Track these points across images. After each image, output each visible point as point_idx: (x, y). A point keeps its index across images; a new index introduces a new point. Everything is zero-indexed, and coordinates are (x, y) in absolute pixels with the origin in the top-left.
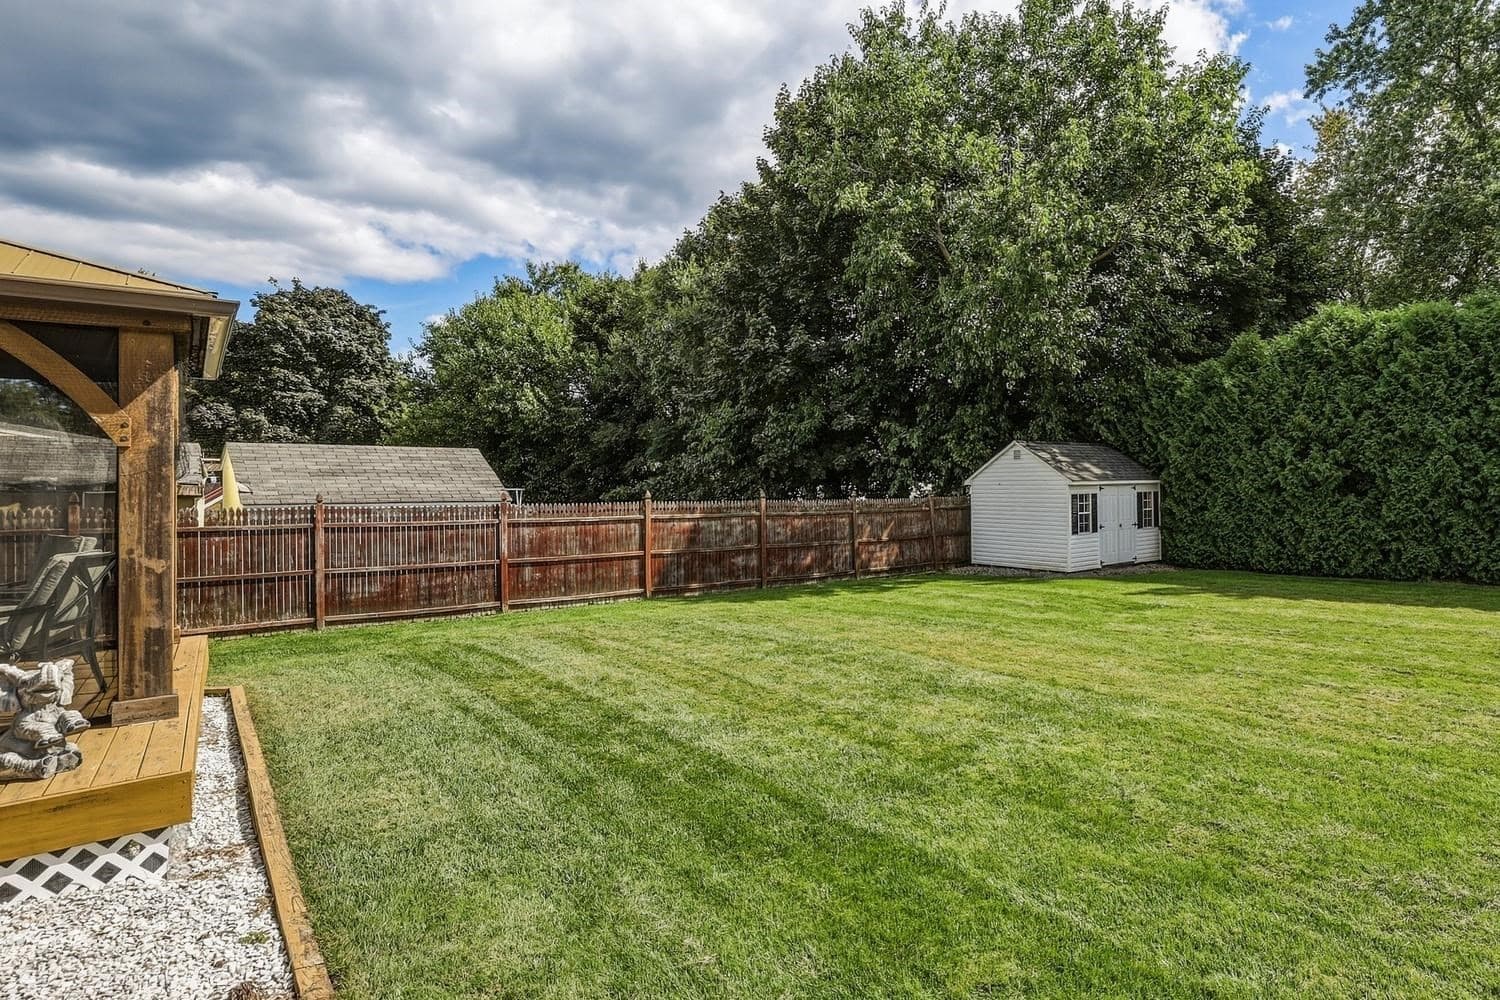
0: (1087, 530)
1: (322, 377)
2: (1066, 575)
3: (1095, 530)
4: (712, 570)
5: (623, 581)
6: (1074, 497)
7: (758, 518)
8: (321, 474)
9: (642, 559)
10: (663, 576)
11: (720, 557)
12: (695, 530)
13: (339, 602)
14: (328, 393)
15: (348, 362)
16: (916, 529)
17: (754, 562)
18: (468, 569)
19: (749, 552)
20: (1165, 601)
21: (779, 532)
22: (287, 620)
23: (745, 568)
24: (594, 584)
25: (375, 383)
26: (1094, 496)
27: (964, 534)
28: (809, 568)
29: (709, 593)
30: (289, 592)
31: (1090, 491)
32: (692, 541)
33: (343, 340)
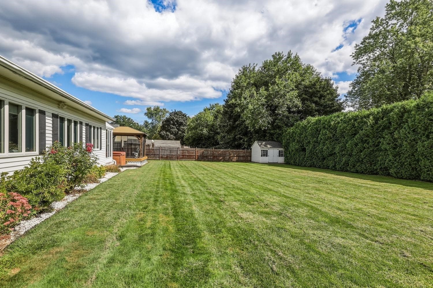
0: (265, 156)
1: (177, 126)
2: (259, 163)
3: (267, 156)
4: (205, 158)
5: (193, 158)
6: (262, 150)
7: (213, 151)
8: (162, 144)
9: (195, 156)
10: (198, 158)
11: (206, 157)
12: (203, 152)
13: (162, 158)
14: (178, 129)
15: (181, 124)
16: (242, 155)
17: (212, 157)
18: (175, 155)
19: (211, 156)
20: (263, 166)
21: (216, 154)
22: (157, 159)
23: (210, 158)
24: (189, 158)
25: (185, 128)
26: (267, 151)
27: (251, 156)
28: (221, 159)
29: (204, 161)
30: (157, 156)
31: (266, 150)
32: (202, 154)
33: (181, 120)
